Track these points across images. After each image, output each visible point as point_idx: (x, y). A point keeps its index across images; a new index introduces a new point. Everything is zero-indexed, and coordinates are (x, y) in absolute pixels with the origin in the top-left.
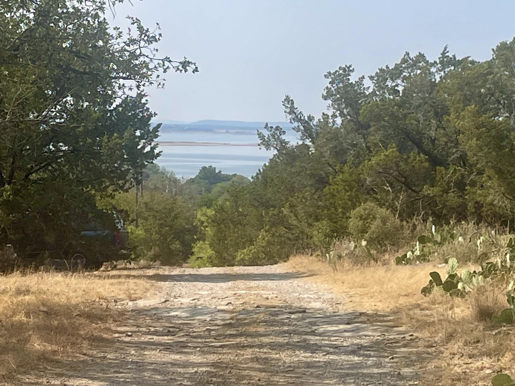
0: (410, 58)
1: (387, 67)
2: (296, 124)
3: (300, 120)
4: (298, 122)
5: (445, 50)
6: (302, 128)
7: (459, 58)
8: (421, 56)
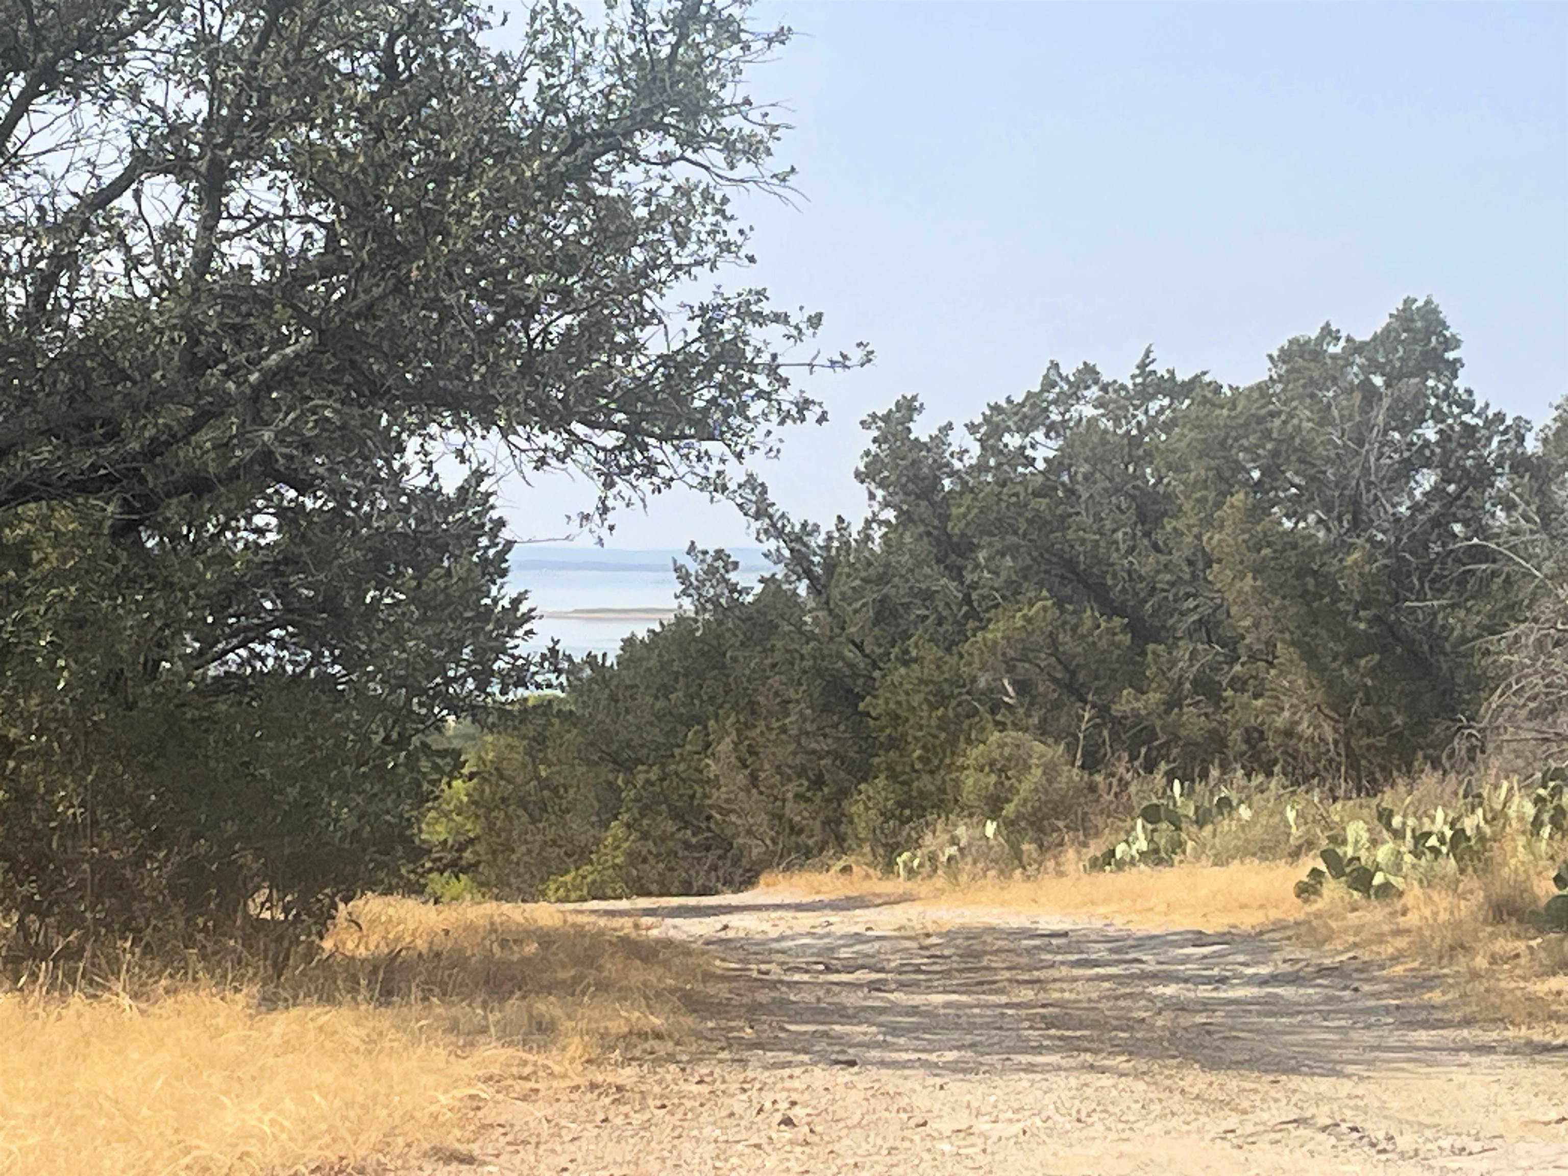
0: (1060, 375)
1: (1009, 400)
2: (772, 544)
3: (780, 534)
4: (777, 538)
5: (1147, 355)
6: (786, 553)
7: (1183, 376)
8: (1089, 373)
